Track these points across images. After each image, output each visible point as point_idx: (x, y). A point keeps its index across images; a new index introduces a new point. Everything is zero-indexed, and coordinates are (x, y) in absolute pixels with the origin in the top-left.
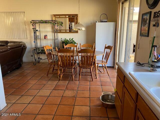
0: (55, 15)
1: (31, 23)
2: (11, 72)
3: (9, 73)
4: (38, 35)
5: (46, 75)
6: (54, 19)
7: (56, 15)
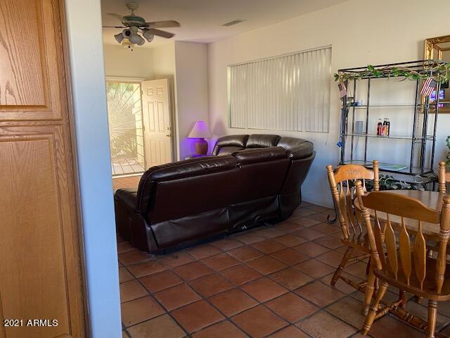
0: (434, 42)
1: (336, 80)
2: (248, 231)
3: (245, 230)
4: (358, 122)
5: (328, 280)
6: (429, 55)
7: (441, 38)
